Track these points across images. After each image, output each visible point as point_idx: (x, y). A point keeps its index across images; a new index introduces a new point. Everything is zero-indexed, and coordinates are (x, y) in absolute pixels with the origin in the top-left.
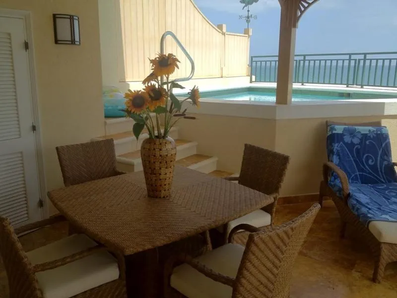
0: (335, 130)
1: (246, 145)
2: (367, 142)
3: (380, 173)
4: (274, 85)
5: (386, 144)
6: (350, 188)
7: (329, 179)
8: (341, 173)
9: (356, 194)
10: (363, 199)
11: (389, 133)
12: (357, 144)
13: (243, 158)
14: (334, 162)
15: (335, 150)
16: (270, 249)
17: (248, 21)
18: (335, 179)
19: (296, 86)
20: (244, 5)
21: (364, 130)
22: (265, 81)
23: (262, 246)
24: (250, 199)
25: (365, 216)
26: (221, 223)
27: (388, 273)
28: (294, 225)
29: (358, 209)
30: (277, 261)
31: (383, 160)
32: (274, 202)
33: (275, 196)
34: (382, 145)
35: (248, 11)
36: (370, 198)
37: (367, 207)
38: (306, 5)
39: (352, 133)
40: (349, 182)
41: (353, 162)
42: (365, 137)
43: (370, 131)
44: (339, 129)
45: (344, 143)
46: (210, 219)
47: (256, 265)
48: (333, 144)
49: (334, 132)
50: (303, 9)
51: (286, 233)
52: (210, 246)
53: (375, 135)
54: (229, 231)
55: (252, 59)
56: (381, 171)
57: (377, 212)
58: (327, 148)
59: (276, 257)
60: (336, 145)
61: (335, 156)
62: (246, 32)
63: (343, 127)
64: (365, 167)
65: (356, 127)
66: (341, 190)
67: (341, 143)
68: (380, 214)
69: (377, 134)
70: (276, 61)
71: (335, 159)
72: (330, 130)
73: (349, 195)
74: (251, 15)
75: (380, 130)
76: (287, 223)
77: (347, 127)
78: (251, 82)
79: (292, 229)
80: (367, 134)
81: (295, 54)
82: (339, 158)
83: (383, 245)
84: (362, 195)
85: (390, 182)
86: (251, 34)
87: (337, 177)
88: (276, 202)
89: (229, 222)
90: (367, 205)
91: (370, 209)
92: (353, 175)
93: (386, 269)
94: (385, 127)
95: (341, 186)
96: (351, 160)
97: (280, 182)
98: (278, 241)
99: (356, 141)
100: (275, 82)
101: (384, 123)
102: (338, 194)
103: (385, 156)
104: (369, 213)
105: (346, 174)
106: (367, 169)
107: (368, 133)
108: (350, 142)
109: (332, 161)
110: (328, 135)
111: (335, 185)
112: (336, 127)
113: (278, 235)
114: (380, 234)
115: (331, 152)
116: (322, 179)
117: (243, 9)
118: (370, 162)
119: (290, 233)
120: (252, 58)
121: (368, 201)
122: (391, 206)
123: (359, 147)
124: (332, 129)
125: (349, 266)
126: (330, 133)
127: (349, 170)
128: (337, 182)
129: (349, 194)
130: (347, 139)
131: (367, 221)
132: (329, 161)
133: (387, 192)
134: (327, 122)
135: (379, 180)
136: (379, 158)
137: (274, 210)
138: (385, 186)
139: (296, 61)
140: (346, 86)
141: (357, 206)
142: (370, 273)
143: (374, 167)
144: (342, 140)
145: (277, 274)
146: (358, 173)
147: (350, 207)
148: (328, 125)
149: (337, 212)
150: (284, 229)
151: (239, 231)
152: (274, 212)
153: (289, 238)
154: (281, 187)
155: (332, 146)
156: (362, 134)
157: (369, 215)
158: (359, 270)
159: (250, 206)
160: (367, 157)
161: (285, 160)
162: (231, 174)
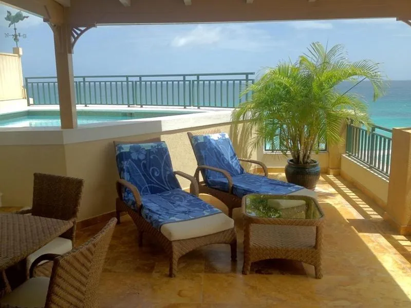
0: (123, 149)
1: (35, 175)
2: (151, 157)
3: (165, 183)
4: (57, 107)
5: (167, 156)
6: (143, 200)
7: (123, 195)
8: (133, 187)
9: (148, 204)
10: (153, 207)
11: (168, 147)
12: (143, 160)
13: (34, 188)
14: (126, 178)
15: (124, 168)
16: (76, 269)
17: (16, 39)
18: (128, 194)
19: (80, 107)
20: (10, 22)
21: (147, 146)
22: (45, 104)
23: (68, 267)
24: (48, 228)
25: (157, 221)
26: (20, 259)
27: (181, 266)
28: (95, 241)
29: (151, 217)
30: (83, 279)
31: (165, 170)
32: (73, 227)
33: (73, 220)
34: (163, 158)
35: (15, 29)
36: (160, 206)
37: (157, 214)
38: (79, 32)
39: (138, 150)
40: (141, 195)
41: (142, 176)
42: (149, 152)
43: (152, 147)
44: (126, 148)
45: (132, 160)
46: (7, 257)
47: (64, 287)
48: (122, 162)
49: (122, 151)
50: (76, 36)
51: (89, 250)
52: (8, 288)
53: (157, 150)
54: (29, 266)
55: (26, 81)
56: (166, 181)
57: (166, 216)
58: (118, 166)
59: (82, 274)
60: (125, 162)
61: (125, 173)
62: (16, 51)
63: (129, 145)
64: (152, 179)
65: (141, 145)
66: (134, 203)
67: (129, 160)
68: (168, 217)
69: (158, 149)
70: (54, 83)
71: (126, 176)
72: (118, 150)
73: (142, 207)
74: (19, 34)
75: (160, 145)
76: (89, 240)
77: (132, 145)
78: (29, 105)
79: (94, 245)
80: (150, 150)
81: (74, 75)
82: (130, 174)
83: (174, 244)
84: (152, 204)
85: (173, 189)
86: (21, 53)
87: (129, 192)
88: (75, 226)
89: (27, 256)
90: (157, 212)
91: (160, 215)
92: (143, 188)
93: (179, 263)
94: (164, 142)
95: (134, 199)
96: (140, 175)
97: (77, 206)
98: (82, 260)
99: (142, 157)
100: (56, 104)
101: (163, 138)
102: (132, 208)
103: (167, 167)
104: (160, 218)
105: (138, 188)
106: (154, 180)
107: (151, 148)
108: (136, 159)
109: (123, 178)
110: (117, 154)
111: (129, 200)
112: (123, 146)
113: (82, 253)
114: (170, 234)
115: (121, 170)
116: (117, 196)
117: (9, 26)
118: (156, 174)
119: (93, 249)
120: (26, 79)
121: (158, 208)
122: (176, 209)
123: (145, 162)
124: (120, 148)
125: (150, 269)
126: (118, 152)
127: (138, 183)
128: (130, 196)
129: (142, 205)
130: (134, 156)
131: (159, 225)
132: (121, 178)
133: (172, 197)
134: (114, 142)
135: (165, 188)
136: (162, 170)
137: (74, 234)
138: (170, 193)
139: (76, 82)
140: (127, 106)
141: (150, 214)
142: (167, 271)
143: (159, 178)
144: (130, 157)
145: (85, 291)
146: (147, 186)
147: (145, 217)
148: (115, 145)
149: (134, 224)
150: (87, 246)
151: (39, 264)
152: (75, 236)
153: (92, 254)
154: (78, 211)
155: (122, 164)
156: (146, 150)
157: (160, 220)
158: (158, 271)
159: (49, 235)
160: (153, 170)
161: (79, 183)
162: (22, 207)
